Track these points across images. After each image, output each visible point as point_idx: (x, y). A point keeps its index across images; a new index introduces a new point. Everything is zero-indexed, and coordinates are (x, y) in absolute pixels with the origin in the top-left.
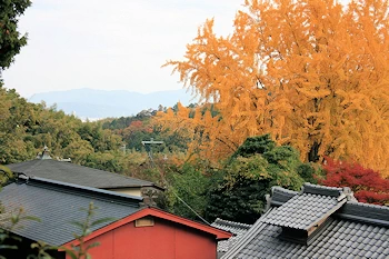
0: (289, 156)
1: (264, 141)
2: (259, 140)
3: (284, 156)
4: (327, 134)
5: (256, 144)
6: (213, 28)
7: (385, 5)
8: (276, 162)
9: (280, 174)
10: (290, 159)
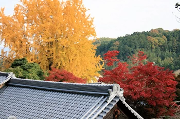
0: (32, 67)
1: (22, 61)
2: (21, 60)
3: (30, 67)
4: (54, 58)
5: (19, 62)
6: (4, 12)
7: (81, 2)
8: (26, 70)
9: (28, 75)
10: (33, 68)
